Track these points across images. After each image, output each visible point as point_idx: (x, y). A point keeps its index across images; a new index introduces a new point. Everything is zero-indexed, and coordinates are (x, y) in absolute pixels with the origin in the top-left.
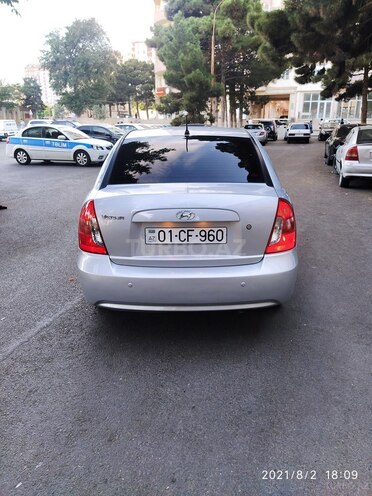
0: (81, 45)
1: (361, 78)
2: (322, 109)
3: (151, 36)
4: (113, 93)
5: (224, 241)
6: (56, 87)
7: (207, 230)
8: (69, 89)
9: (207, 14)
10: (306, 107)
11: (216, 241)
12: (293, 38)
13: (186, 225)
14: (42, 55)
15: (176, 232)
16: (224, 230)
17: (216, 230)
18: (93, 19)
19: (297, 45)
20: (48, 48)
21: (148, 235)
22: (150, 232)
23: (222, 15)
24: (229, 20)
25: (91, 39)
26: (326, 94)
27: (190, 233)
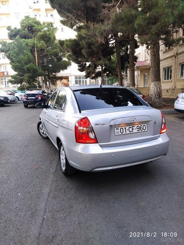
1: (100, 70)
2: (83, 83)
5: (146, 130)
7: (139, 126)
9: (31, 38)
10: (76, 82)
11: (143, 130)
12: (83, 51)
13: (131, 124)
15: (127, 128)
16: (146, 125)
17: (143, 125)
19: (85, 54)
21: (116, 131)
22: (117, 129)
23: (39, 39)
24: (43, 41)
26: (87, 77)
27: (133, 128)
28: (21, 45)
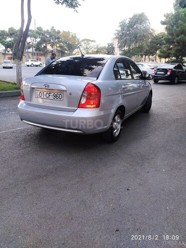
0: (135, 27)
3: (164, 19)
4: (147, 50)
5: (62, 99)
6: (120, 47)
7: (56, 94)
8: (126, 48)
11: (59, 99)
14: (116, 32)
15: (45, 93)
16: (62, 94)
17: (59, 94)
18: (143, 13)
20: (120, 29)
21: (36, 94)
25: (141, 23)
27: (50, 94)
28: (179, 15)
